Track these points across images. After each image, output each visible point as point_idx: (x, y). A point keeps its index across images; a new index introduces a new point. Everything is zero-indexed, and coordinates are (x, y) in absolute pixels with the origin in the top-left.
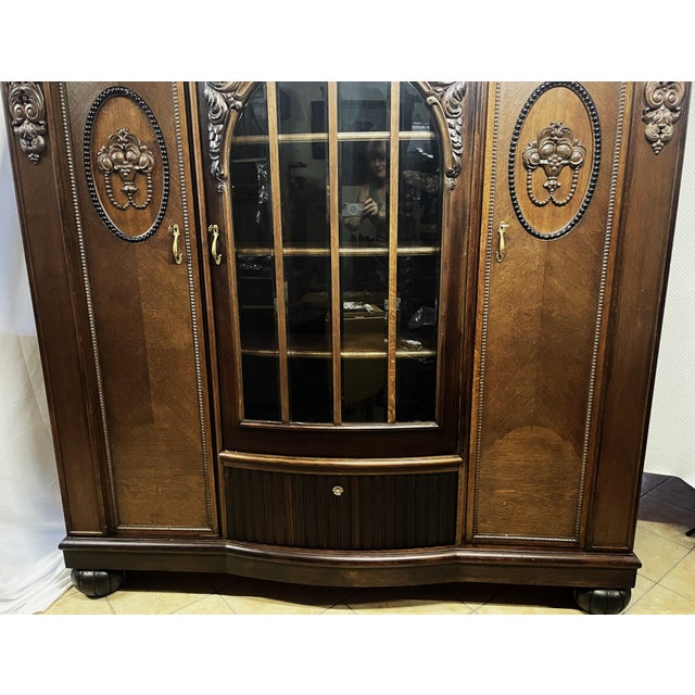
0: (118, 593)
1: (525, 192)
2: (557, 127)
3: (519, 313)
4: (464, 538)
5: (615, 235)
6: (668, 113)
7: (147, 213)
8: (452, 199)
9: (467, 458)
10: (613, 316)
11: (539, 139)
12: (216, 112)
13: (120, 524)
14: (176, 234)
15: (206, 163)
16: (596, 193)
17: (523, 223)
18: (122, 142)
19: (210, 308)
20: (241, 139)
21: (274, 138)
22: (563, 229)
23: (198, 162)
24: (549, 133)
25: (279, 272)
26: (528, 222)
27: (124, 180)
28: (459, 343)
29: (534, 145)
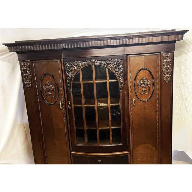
1: (138, 91)
2: (144, 78)
3: (139, 118)
5: (159, 100)
6: (168, 75)
7: (54, 98)
8: (121, 94)
9: (130, 151)
10: (161, 119)
11: (140, 80)
12: (69, 78)
14: (60, 103)
15: (67, 88)
16: (154, 92)
17: (138, 98)
18: (48, 84)
19: (68, 119)
20: (74, 82)
21: (82, 82)
22: (147, 99)
23: (65, 88)
24: (142, 79)
25: (84, 111)
26: (140, 98)
27: (49, 92)
28: (126, 125)
29: (139, 82)
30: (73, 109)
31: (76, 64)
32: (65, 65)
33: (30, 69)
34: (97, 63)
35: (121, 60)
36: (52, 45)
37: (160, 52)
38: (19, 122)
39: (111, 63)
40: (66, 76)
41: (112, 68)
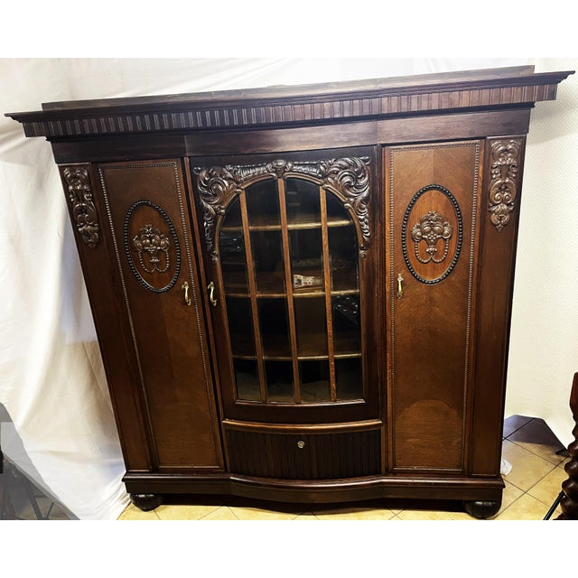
0: (161, 506)
1: (414, 255)
2: (432, 215)
3: (415, 330)
4: (387, 469)
5: (475, 280)
6: (505, 207)
7: (167, 274)
8: (364, 262)
9: (385, 421)
10: (477, 332)
11: (422, 222)
12: (209, 216)
13: (160, 464)
14: (187, 289)
15: (204, 244)
16: (462, 256)
17: (414, 275)
18: (149, 233)
19: (211, 332)
20: (224, 229)
21: (246, 228)
22: (440, 277)
23: (199, 245)
24: (427, 220)
25: (255, 311)
26: (417, 274)
27: (151, 256)
28: (376, 348)
29: (418, 227)
30: (224, 305)
31: (230, 175)
32: (195, 178)
33: (91, 188)
34: (291, 171)
35: (365, 161)
36: (156, 117)
37: (485, 138)
38: (69, 338)
39: (333, 172)
40: (201, 211)
41: (336, 185)
